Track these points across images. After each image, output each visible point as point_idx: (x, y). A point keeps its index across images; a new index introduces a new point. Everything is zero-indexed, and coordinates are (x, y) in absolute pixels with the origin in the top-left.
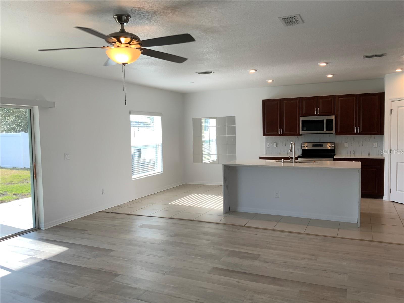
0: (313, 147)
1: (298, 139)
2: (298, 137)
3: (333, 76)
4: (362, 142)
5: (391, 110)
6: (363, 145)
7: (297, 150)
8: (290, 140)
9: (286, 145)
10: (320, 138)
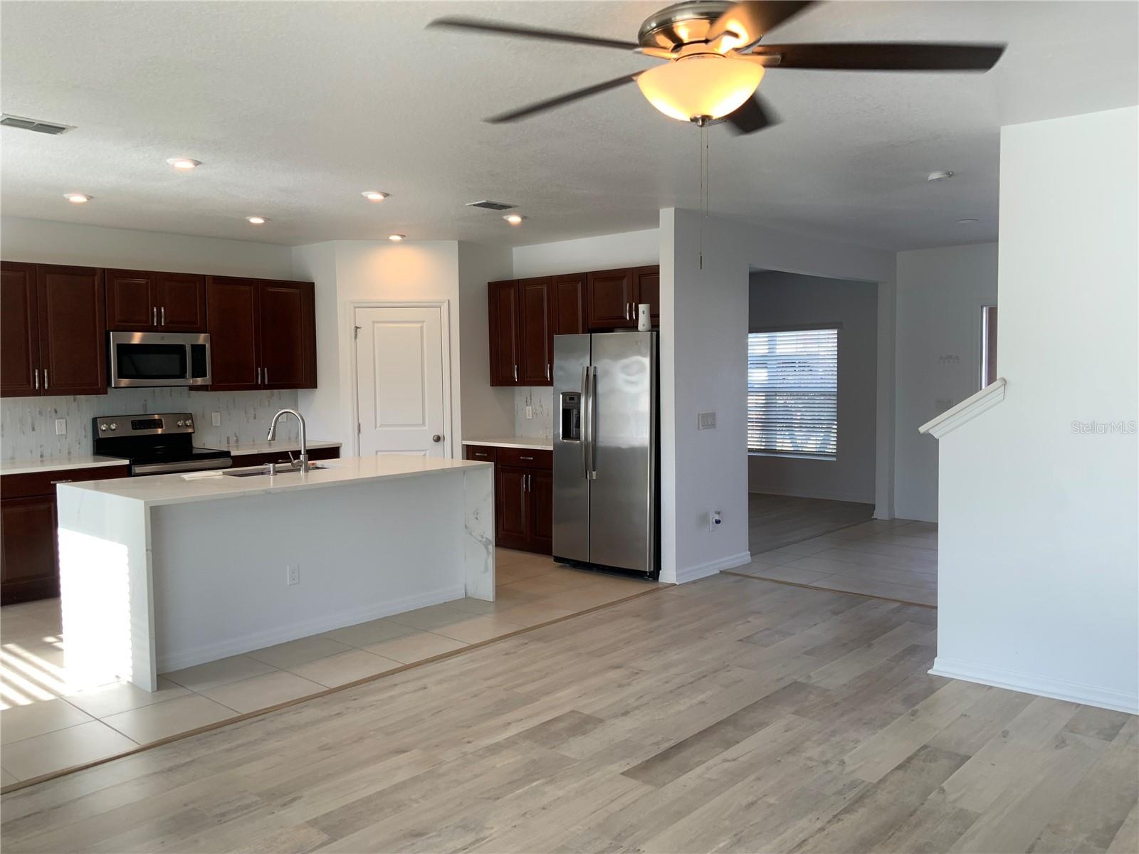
0: (133, 429)
1: (78, 406)
2: (75, 400)
3: (265, 221)
4: (254, 409)
5: (357, 328)
6: (255, 418)
7: (76, 441)
8: (49, 409)
9: (33, 430)
10: (145, 401)
